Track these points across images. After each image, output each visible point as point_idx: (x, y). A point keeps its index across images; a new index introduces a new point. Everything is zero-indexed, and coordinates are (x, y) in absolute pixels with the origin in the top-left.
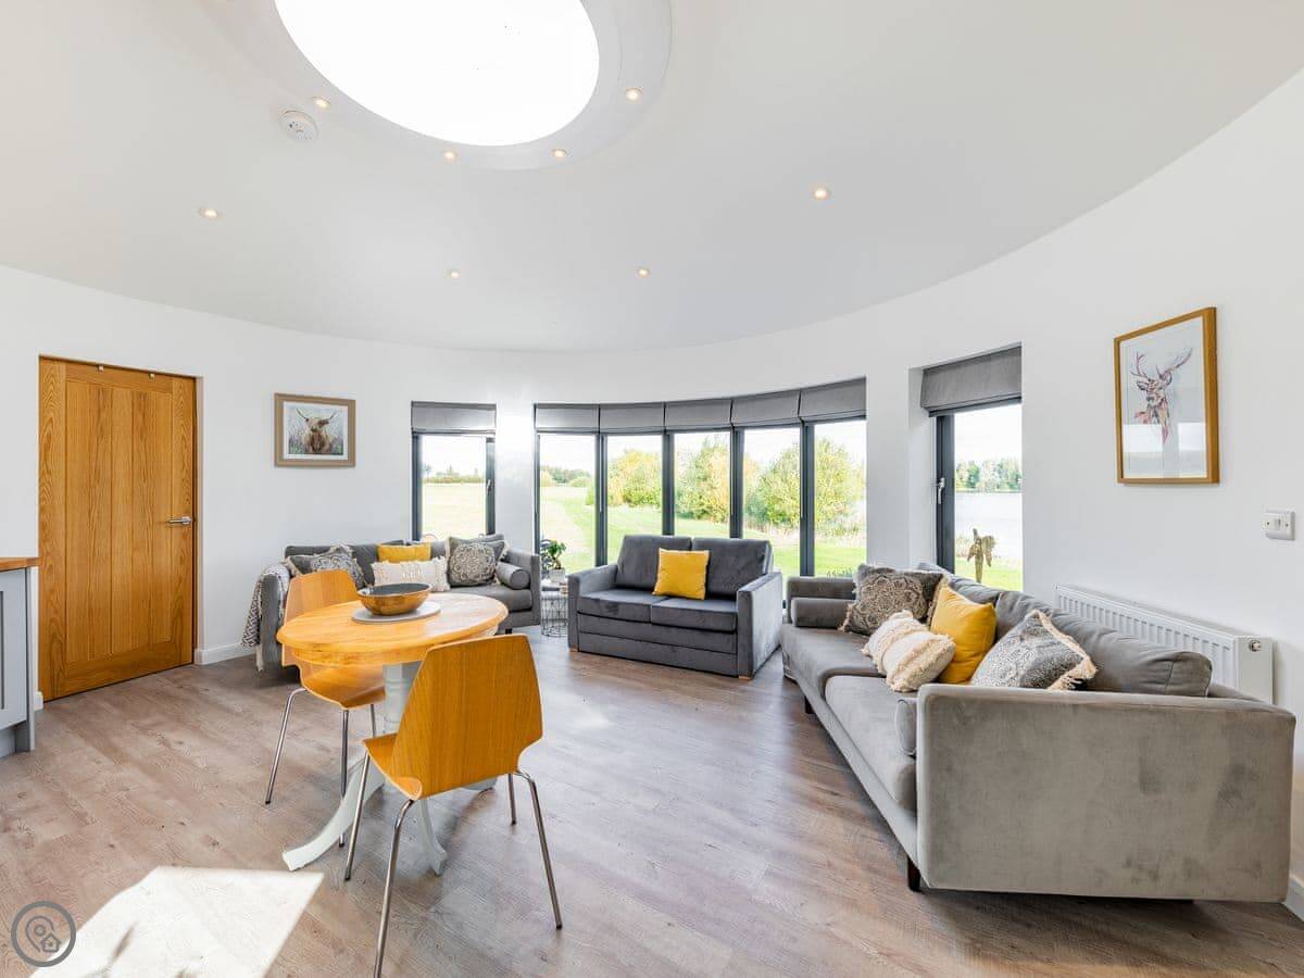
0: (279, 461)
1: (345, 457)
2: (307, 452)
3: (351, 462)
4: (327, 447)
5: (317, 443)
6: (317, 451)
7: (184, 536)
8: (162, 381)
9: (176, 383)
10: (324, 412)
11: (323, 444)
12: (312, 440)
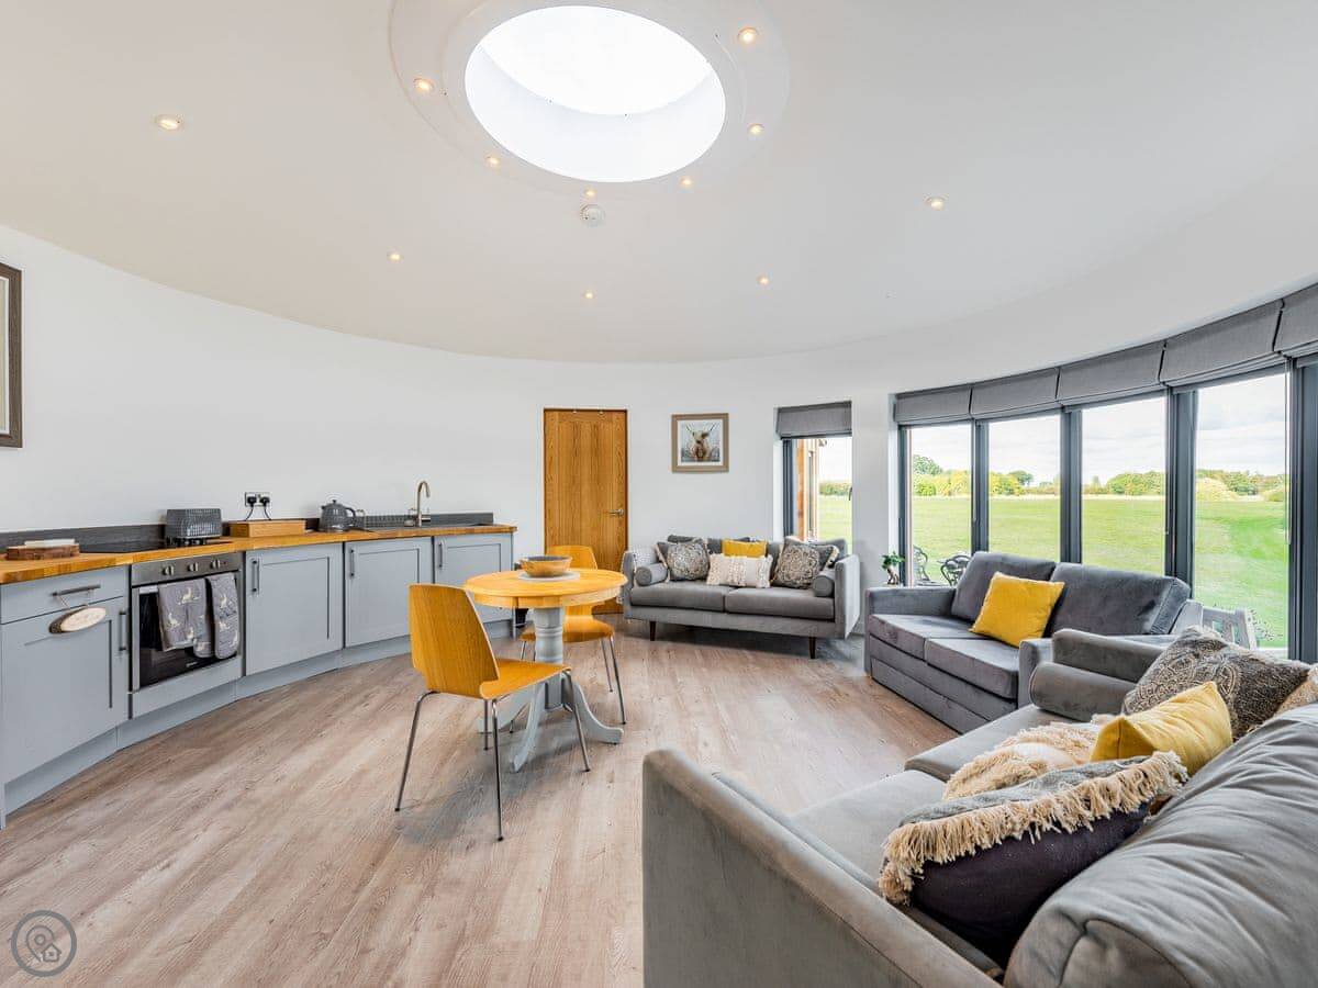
0: (676, 469)
1: (720, 463)
2: (693, 461)
3: (725, 468)
4: (707, 456)
5: (701, 453)
6: (700, 459)
7: (620, 523)
8: (607, 415)
9: (615, 415)
10: (704, 426)
11: (704, 453)
12: (697, 452)
